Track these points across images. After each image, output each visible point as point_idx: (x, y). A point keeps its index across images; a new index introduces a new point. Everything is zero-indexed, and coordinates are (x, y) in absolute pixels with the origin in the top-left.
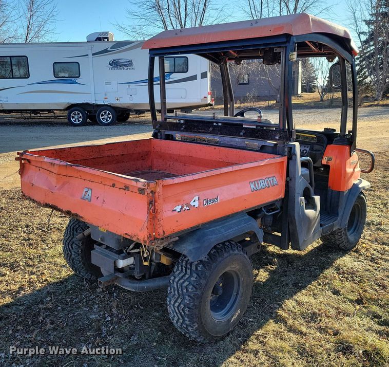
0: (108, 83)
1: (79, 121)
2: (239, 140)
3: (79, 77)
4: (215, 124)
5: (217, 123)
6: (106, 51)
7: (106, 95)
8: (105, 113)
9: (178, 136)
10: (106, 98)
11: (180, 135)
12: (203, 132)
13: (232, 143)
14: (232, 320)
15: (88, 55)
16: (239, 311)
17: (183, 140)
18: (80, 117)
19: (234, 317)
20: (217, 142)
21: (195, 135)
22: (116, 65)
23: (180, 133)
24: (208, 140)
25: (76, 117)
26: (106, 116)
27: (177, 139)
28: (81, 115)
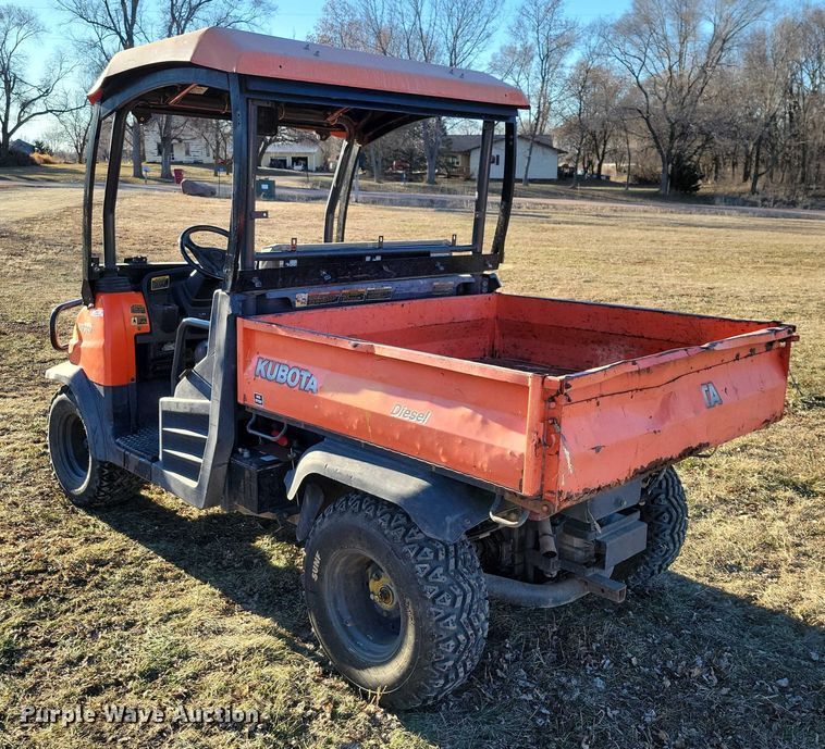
2: (425, 281)
4: (368, 259)
5: (373, 256)
9: (301, 297)
11: (305, 296)
12: (364, 279)
13: (413, 290)
17: (313, 305)
20: (386, 294)
21: (341, 287)
23: (306, 289)
24: (370, 293)
27: (298, 305)
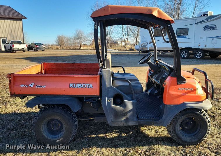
0: (202, 38)
1: (185, 56)
3: (188, 35)
6: (203, 21)
7: (200, 43)
8: (199, 53)
10: (199, 45)
14: (57, 141)
15: (193, 24)
16: (62, 139)
18: (186, 54)
19: (59, 141)
22: (207, 28)
25: (184, 54)
26: (198, 54)
28: (186, 53)
